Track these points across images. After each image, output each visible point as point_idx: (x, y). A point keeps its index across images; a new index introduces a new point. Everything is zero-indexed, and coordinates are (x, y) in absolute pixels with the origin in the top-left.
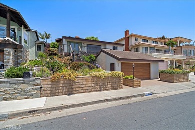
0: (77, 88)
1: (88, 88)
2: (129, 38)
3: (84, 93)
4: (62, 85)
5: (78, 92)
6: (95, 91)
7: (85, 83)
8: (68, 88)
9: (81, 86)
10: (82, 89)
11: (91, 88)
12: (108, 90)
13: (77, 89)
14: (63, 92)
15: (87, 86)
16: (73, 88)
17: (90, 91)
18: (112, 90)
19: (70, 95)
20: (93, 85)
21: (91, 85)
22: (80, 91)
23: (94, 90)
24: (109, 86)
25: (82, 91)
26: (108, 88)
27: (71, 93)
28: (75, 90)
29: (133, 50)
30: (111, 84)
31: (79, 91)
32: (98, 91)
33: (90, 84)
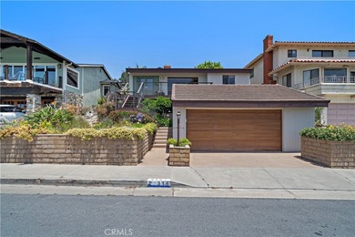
0: (38, 153)
1: (57, 156)
2: (271, 52)
3: (51, 163)
4: (14, 147)
5: (39, 160)
6: (72, 163)
7: (53, 146)
8: (24, 151)
9: (45, 151)
10: (46, 156)
11: (63, 156)
12: (98, 163)
13: (38, 156)
14: (15, 158)
15: (56, 151)
16: (32, 154)
17: (61, 160)
18: (108, 163)
19: (26, 163)
20: (68, 151)
21: (63, 151)
22: (44, 160)
23: (70, 160)
24: (102, 156)
25: (48, 160)
26: (99, 160)
27: (29, 160)
28: (34, 156)
29: (280, 80)
30: (106, 151)
31: (41, 158)
32: (78, 163)
33: (62, 148)
